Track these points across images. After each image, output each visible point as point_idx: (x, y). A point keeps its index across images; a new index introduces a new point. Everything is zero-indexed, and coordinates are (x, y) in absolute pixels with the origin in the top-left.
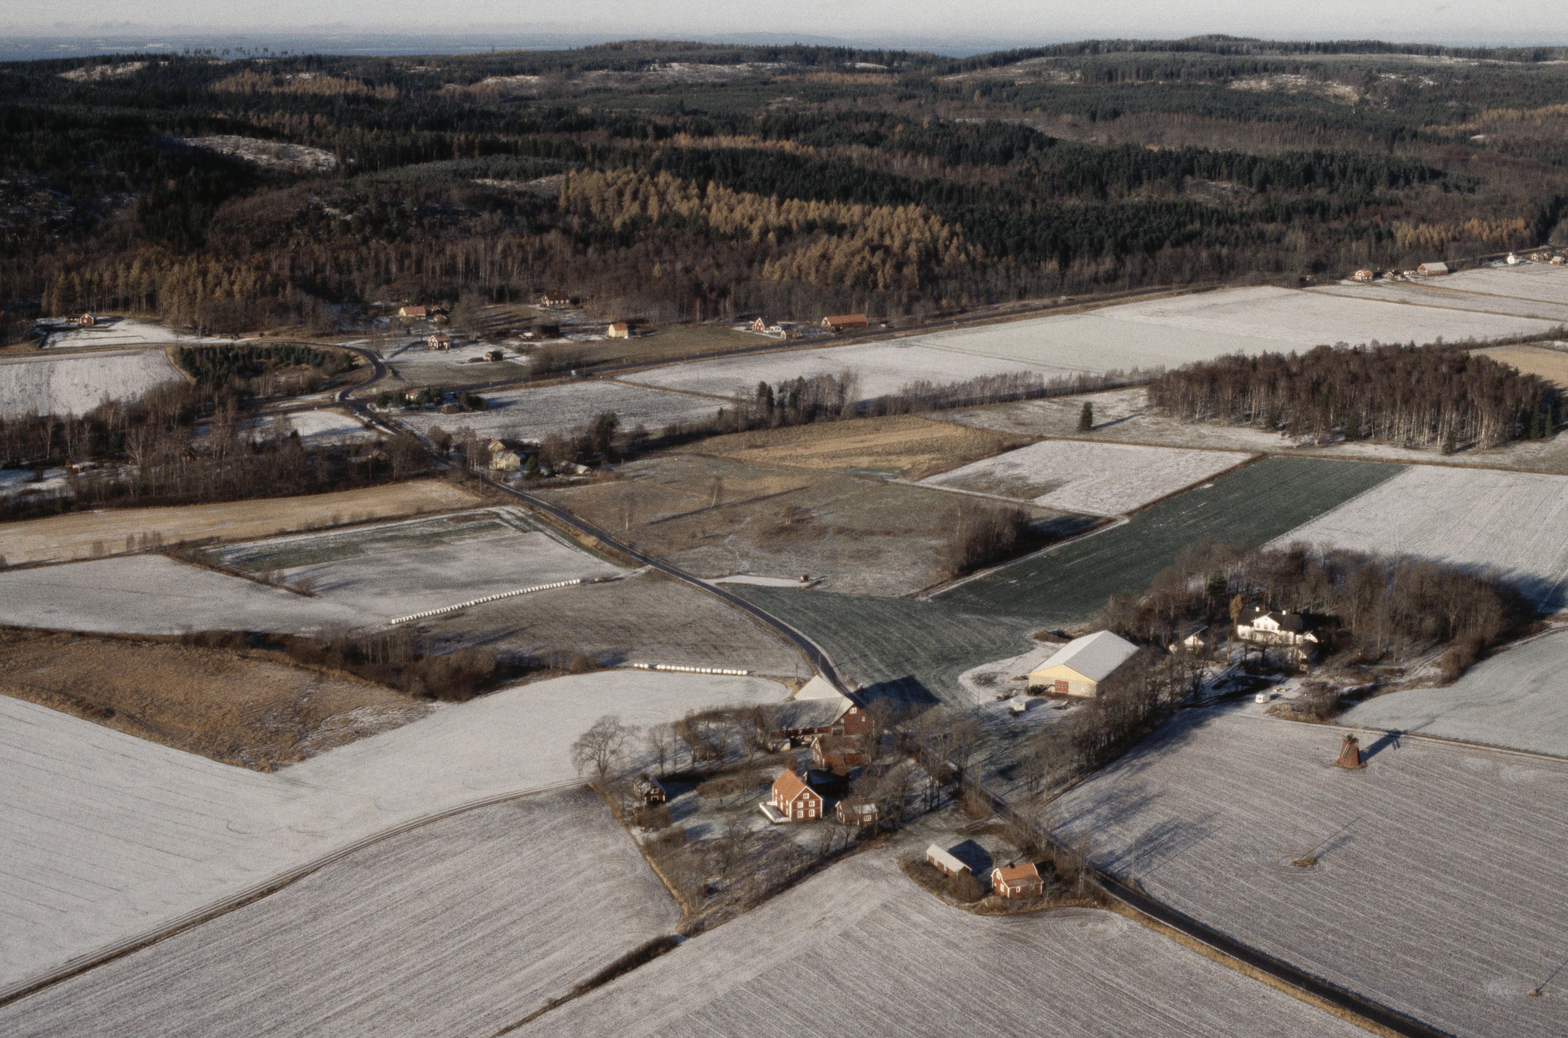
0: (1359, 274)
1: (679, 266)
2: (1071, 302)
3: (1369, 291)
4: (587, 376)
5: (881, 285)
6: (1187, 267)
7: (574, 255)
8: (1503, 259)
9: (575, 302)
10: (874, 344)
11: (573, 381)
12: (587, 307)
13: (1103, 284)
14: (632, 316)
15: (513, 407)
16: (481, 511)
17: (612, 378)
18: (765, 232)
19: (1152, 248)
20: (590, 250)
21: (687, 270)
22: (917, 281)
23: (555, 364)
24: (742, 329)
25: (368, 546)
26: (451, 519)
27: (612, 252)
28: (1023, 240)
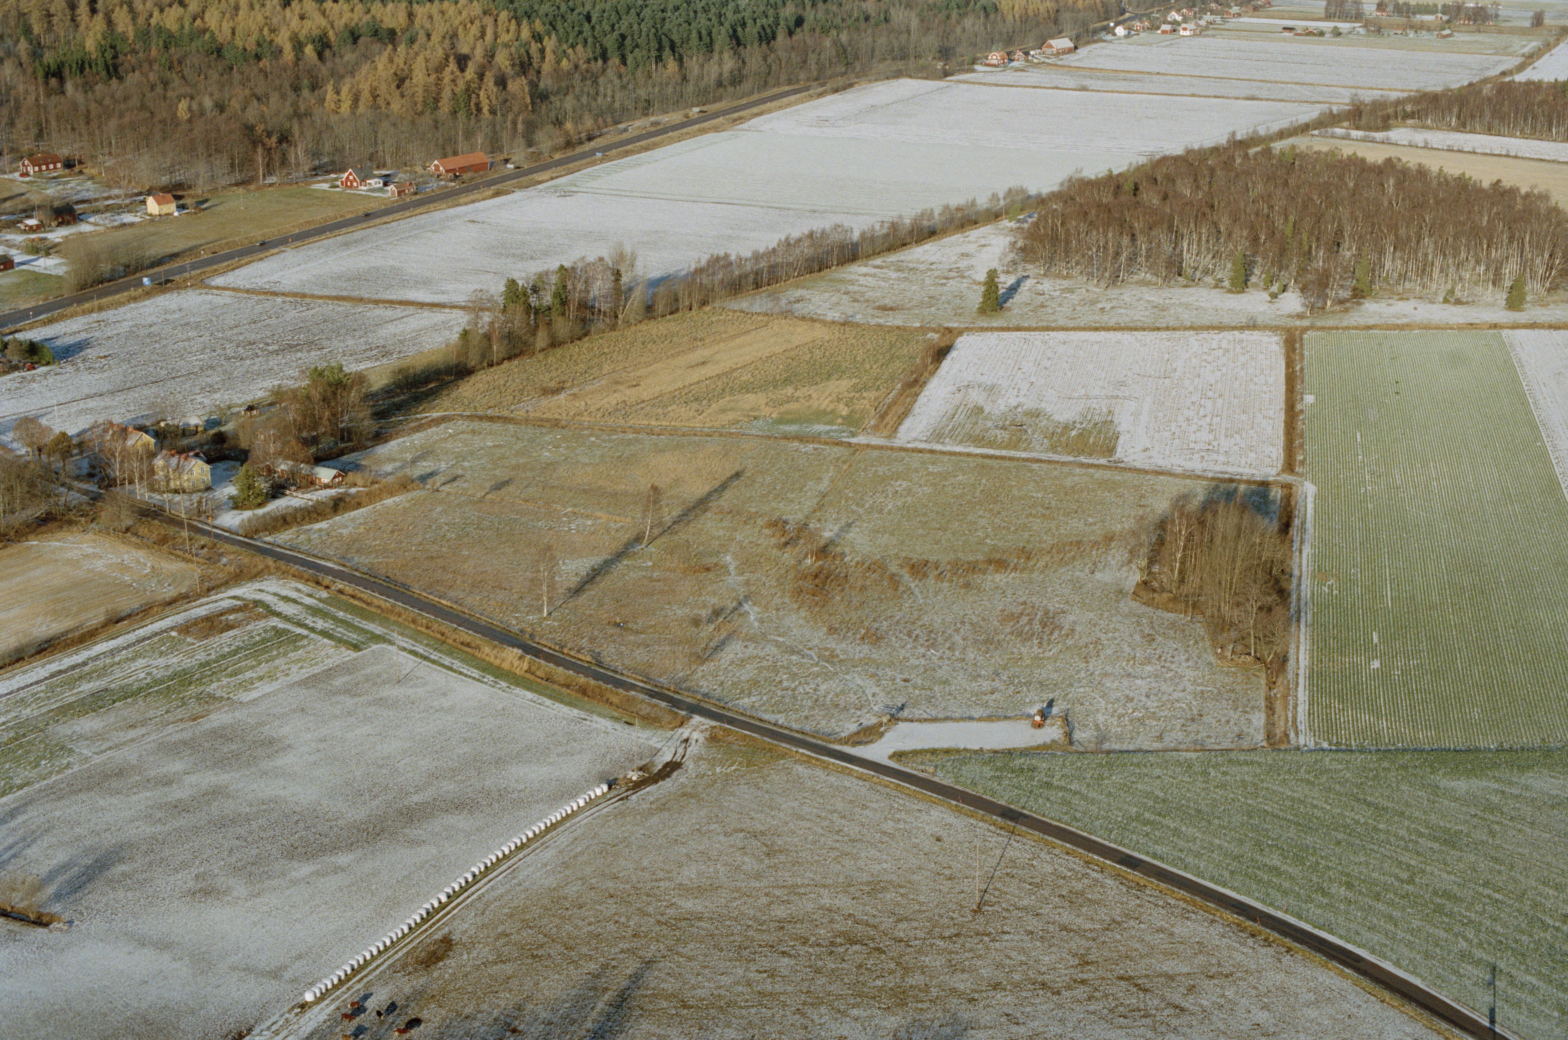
0: (995, 57)
1: (208, 103)
2: (705, 117)
3: (1008, 77)
4: (164, 285)
5: (486, 109)
6: (812, 58)
7: (48, 95)
8: (1111, 31)
9: (69, 164)
10: (518, 195)
11: (148, 294)
12: (89, 171)
13: (730, 89)
14: (165, 180)
15: (90, 353)
16: (223, 600)
17: (201, 284)
18: (298, 46)
19: (767, 37)
20: (69, 87)
21: (221, 107)
22: (528, 100)
23: (105, 268)
24: (325, 186)
25: (63, 730)
26: (185, 629)
27: (99, 87)
28: (623, 37)
